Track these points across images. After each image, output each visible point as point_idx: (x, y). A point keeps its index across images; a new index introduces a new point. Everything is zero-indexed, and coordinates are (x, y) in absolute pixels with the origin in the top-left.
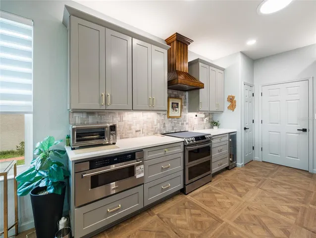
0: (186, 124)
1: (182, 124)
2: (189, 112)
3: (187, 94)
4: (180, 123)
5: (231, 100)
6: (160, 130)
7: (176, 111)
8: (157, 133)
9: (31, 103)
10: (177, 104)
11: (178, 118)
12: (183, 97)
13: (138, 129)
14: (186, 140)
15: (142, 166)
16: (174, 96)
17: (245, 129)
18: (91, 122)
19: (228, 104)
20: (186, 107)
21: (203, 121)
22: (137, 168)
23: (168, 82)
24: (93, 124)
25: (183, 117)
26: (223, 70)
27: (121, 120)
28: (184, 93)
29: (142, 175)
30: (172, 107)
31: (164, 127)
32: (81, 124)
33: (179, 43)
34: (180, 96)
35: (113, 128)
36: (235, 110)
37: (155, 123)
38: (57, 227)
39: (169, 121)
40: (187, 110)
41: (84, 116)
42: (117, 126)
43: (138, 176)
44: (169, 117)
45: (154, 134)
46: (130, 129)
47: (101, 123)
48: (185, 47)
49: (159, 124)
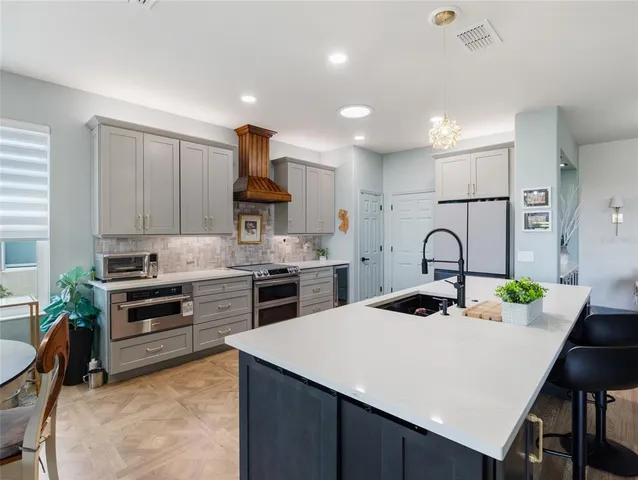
0: (271, 252)
1: (264, 253)
2: (276, 234)
3: (272, 207)
4: (260, 251)
5: (343, 215)
6: (226, 261)
7: (253, 233)
8: (220, 266)
9: (47, 227)
10: (255, 223)
11: (256, 244)
12: (266, 213)
13: (190, 260)
14: (256, 273)
15: (191, 303)
16: (249, 211)
17: (363, 259)
18: (123, 250)
19: (339, 222)
20: (270, 228)
21: (302, 248)
22: (184, 305)
23: (235, 194)
24: (126, 252)
25: (265, 242)
26: (333, 170)
27: (165, 247)
28: (267, 206)
29: (191, 313)
30: (246, 227)
31: (233, 257)
32: (110, 252)
33: (255, 137)
34: (260, 210)
35: (153, 258)
36: (348, 231)
37: (218, 251)
38: (87, 368)
39: (241, 248)
40: (272, 232)
41: (114, 242)
42: (159, 256)
43: (185, 314)
44: (241, 243)
45: (216, 267)
46: (179, 259)
47: (136, 251)
48: (264, 141)
49: (223, 253)
